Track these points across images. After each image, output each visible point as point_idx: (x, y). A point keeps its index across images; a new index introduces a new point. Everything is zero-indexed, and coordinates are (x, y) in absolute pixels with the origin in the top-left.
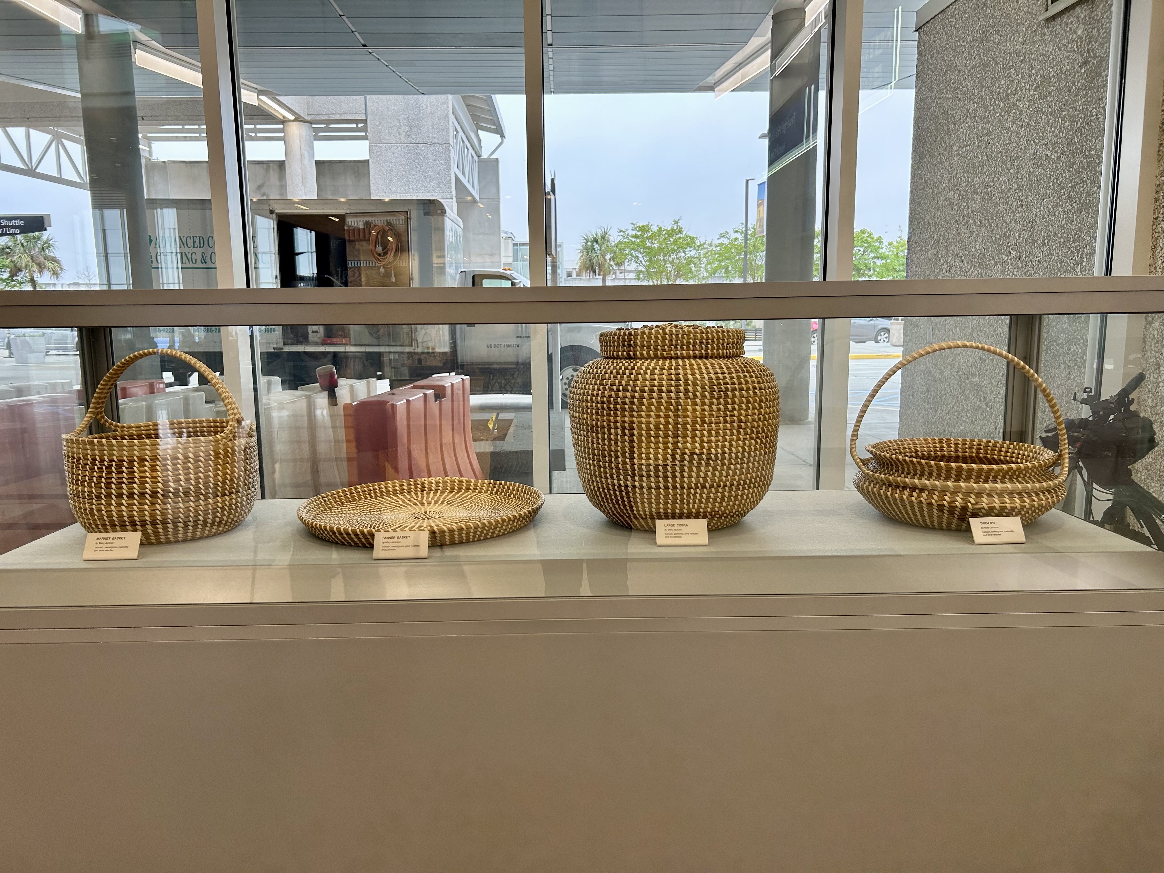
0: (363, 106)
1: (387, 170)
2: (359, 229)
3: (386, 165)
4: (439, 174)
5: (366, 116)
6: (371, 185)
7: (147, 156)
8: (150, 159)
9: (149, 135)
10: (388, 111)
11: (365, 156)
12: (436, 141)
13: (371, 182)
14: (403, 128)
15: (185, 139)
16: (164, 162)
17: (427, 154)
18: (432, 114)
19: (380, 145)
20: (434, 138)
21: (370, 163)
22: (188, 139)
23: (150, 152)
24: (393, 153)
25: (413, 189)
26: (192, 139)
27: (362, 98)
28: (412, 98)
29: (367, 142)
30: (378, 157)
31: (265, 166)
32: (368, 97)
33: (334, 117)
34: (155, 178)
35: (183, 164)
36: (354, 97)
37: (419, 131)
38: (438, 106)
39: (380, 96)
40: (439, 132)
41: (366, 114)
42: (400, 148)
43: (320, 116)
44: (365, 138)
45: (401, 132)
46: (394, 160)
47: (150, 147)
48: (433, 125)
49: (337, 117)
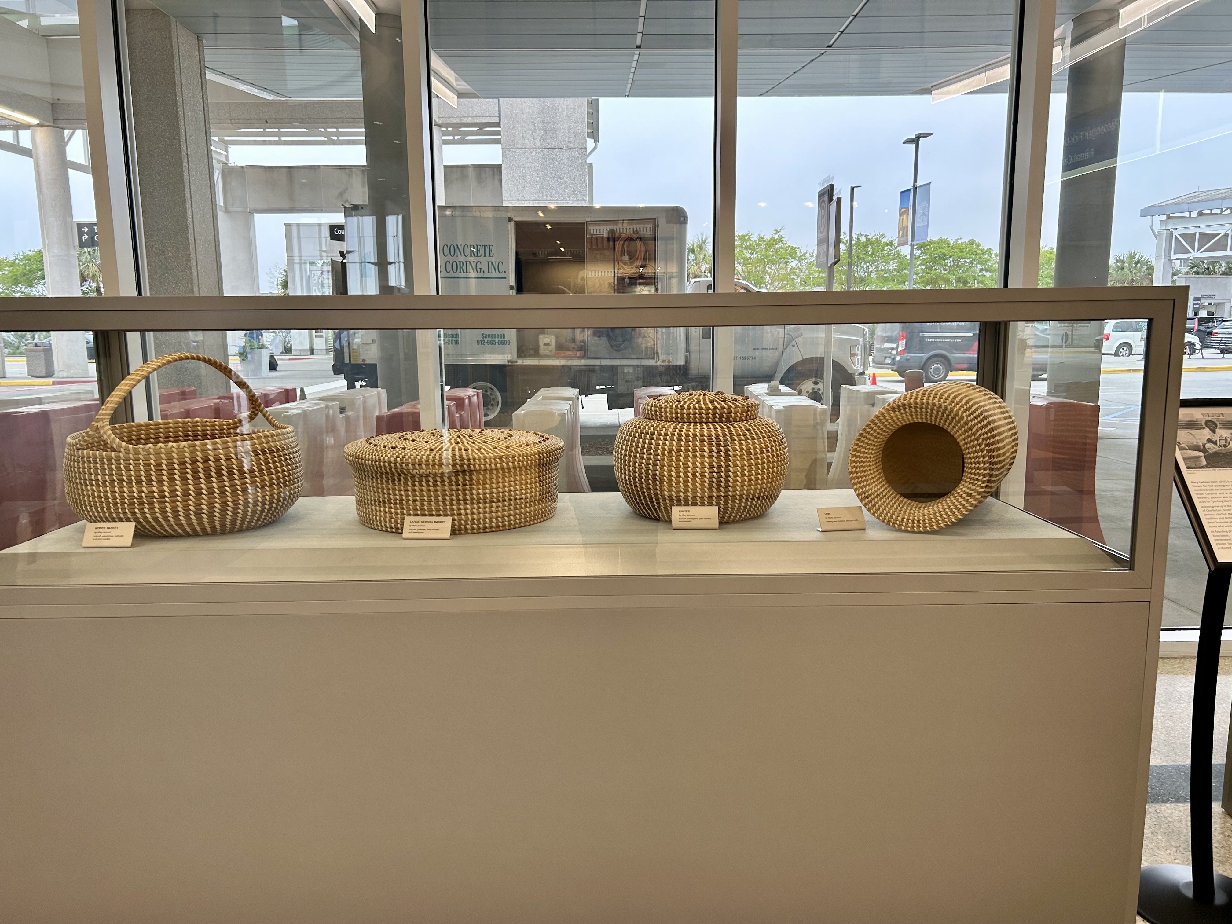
0: (497, 109)
1: (520, 176)
2: (603, 238)
3: (519, 171)
4: (574, 180)
5: (500, 119)
6: (504, 191)
7: (224, 160)
8: (226, 164)
9: (226, 138)
10: (523, 113)
11: (497, 160)
12: (572, 145)
13: (503, 189)
14: (538, 132)
15: (264, 143)
16: (242, 167)
17: (562, 160)
18: (569, 117)
19: (514, 150)
20: (570, 142)
21: (503, 168)
22: (267, 143)
23: (227, 157)
24: (527, 158)
25: (547, 196)
26: (271, 143)
27: (496, 100)
28: (548, 101)
29: (500, 146)
30: (511, 162)
31: (347, 171)
32: (502, 100)
33: (465, 120)
34: (233, 184)
35: (261, 169)
36: (487, 100)
37: (555, 135)
38: (575, 109)
39: (514, 99)
40: (575, 136)
41: (499, 117)
42: (534, 153)
43: (451, 119)
44: (497, 142)
45: (536, 136)
46: (527, 165)
47: (227, 151)
48: (569, 129)
49: (469, 120)
